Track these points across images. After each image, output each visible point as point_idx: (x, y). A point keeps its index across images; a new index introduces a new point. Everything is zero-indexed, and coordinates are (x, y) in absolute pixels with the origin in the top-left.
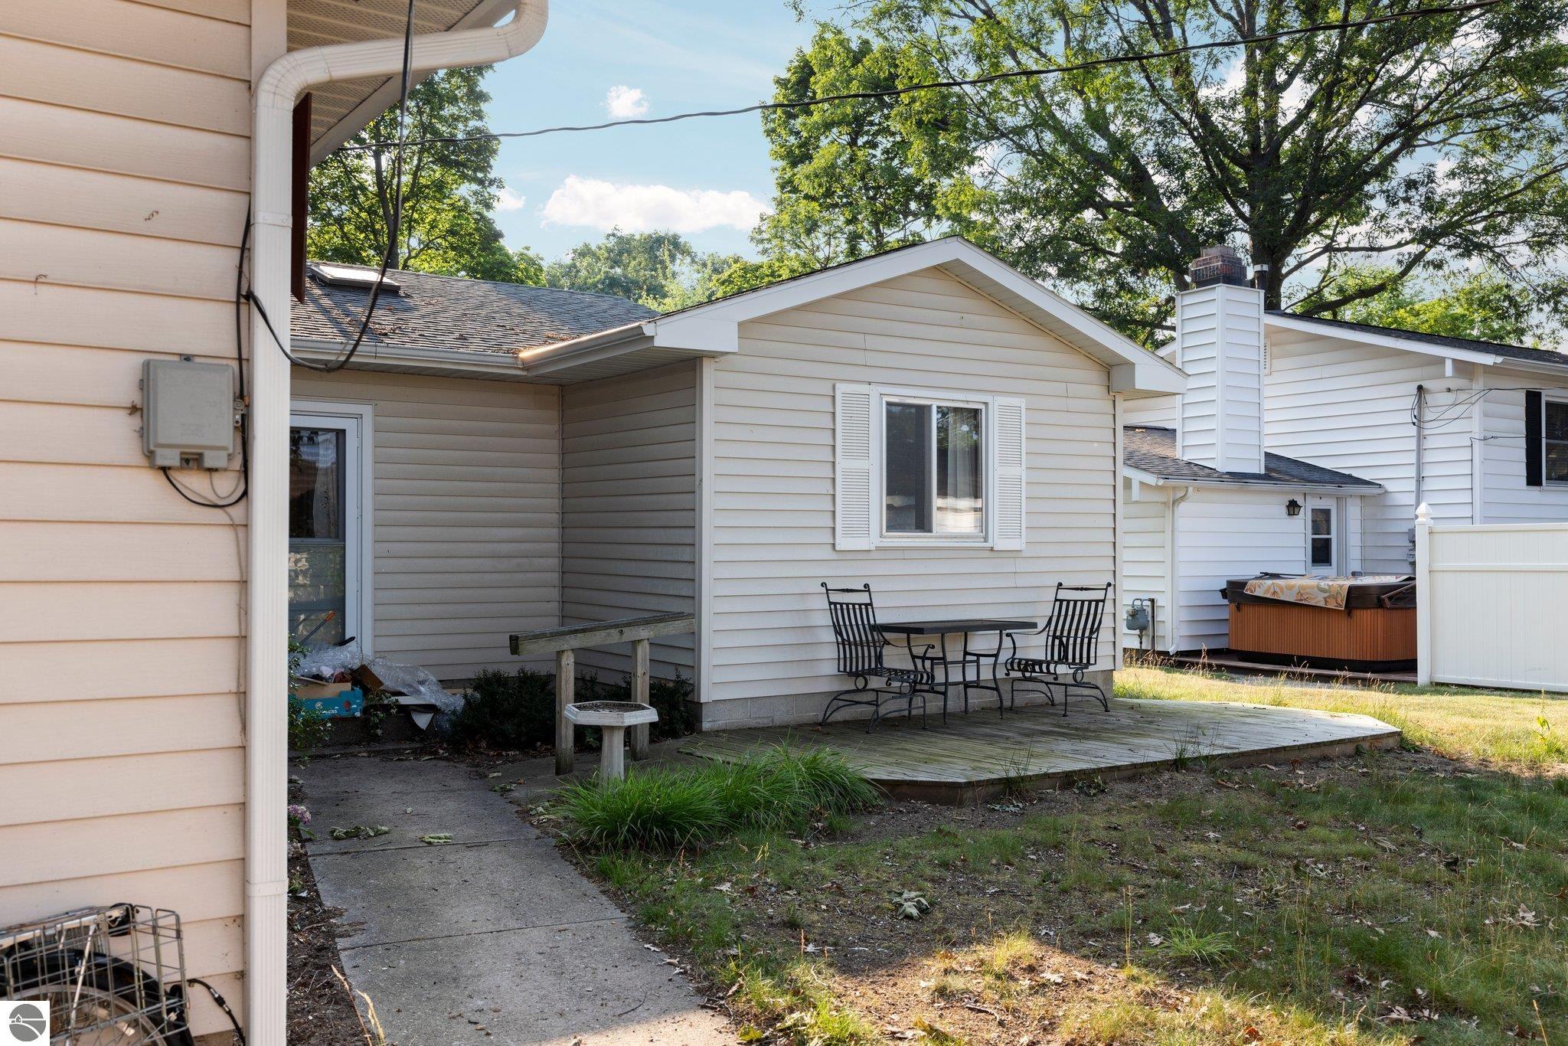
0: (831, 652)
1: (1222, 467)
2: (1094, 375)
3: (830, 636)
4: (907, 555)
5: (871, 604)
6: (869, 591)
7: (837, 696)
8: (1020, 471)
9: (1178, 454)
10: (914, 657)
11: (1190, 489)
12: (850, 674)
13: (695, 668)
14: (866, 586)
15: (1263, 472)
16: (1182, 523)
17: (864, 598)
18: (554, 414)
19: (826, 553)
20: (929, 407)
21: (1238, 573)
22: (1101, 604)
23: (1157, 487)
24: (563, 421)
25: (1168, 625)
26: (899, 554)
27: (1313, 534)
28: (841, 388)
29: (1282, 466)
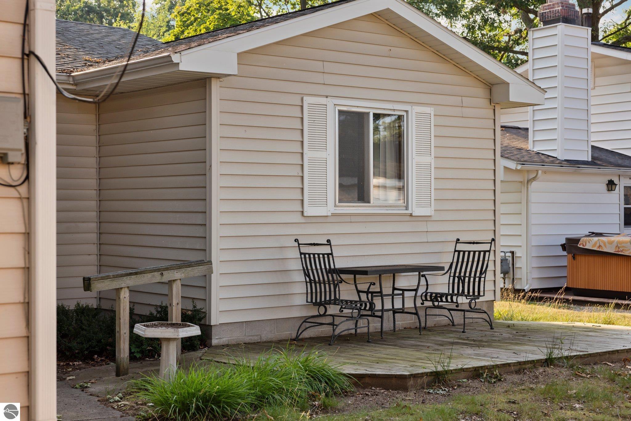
0: (301, 289)
1: (561, 156)
2: (480, 91)
3: (301, 277)
4: (354, 219)
5: (331, 254)
6: (330, 244)
7: (306, 320)
8: (429, 160)
9: (530, 147)
10: (359, 292)
11: (540, 172)
12: (316, 304)
13: (207, 300)
14: (328, 241)
15: (590, 159)
16: (534, 197)
17: (327, 250)
18: (92, 117)
19: (298, 218)
20: (368, 114)
21: (573, 233)
22: (487, 254)
23: (517, 171)
24: (99, 122)
25: (524, 270)
26: (348, 219)
27: (626, 204)
28: (308, 100)
29: (603, 156)
